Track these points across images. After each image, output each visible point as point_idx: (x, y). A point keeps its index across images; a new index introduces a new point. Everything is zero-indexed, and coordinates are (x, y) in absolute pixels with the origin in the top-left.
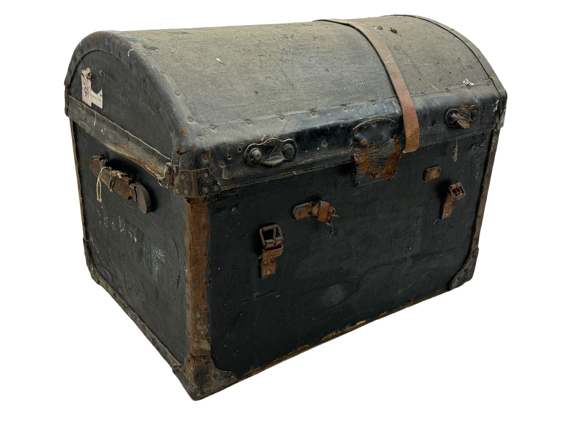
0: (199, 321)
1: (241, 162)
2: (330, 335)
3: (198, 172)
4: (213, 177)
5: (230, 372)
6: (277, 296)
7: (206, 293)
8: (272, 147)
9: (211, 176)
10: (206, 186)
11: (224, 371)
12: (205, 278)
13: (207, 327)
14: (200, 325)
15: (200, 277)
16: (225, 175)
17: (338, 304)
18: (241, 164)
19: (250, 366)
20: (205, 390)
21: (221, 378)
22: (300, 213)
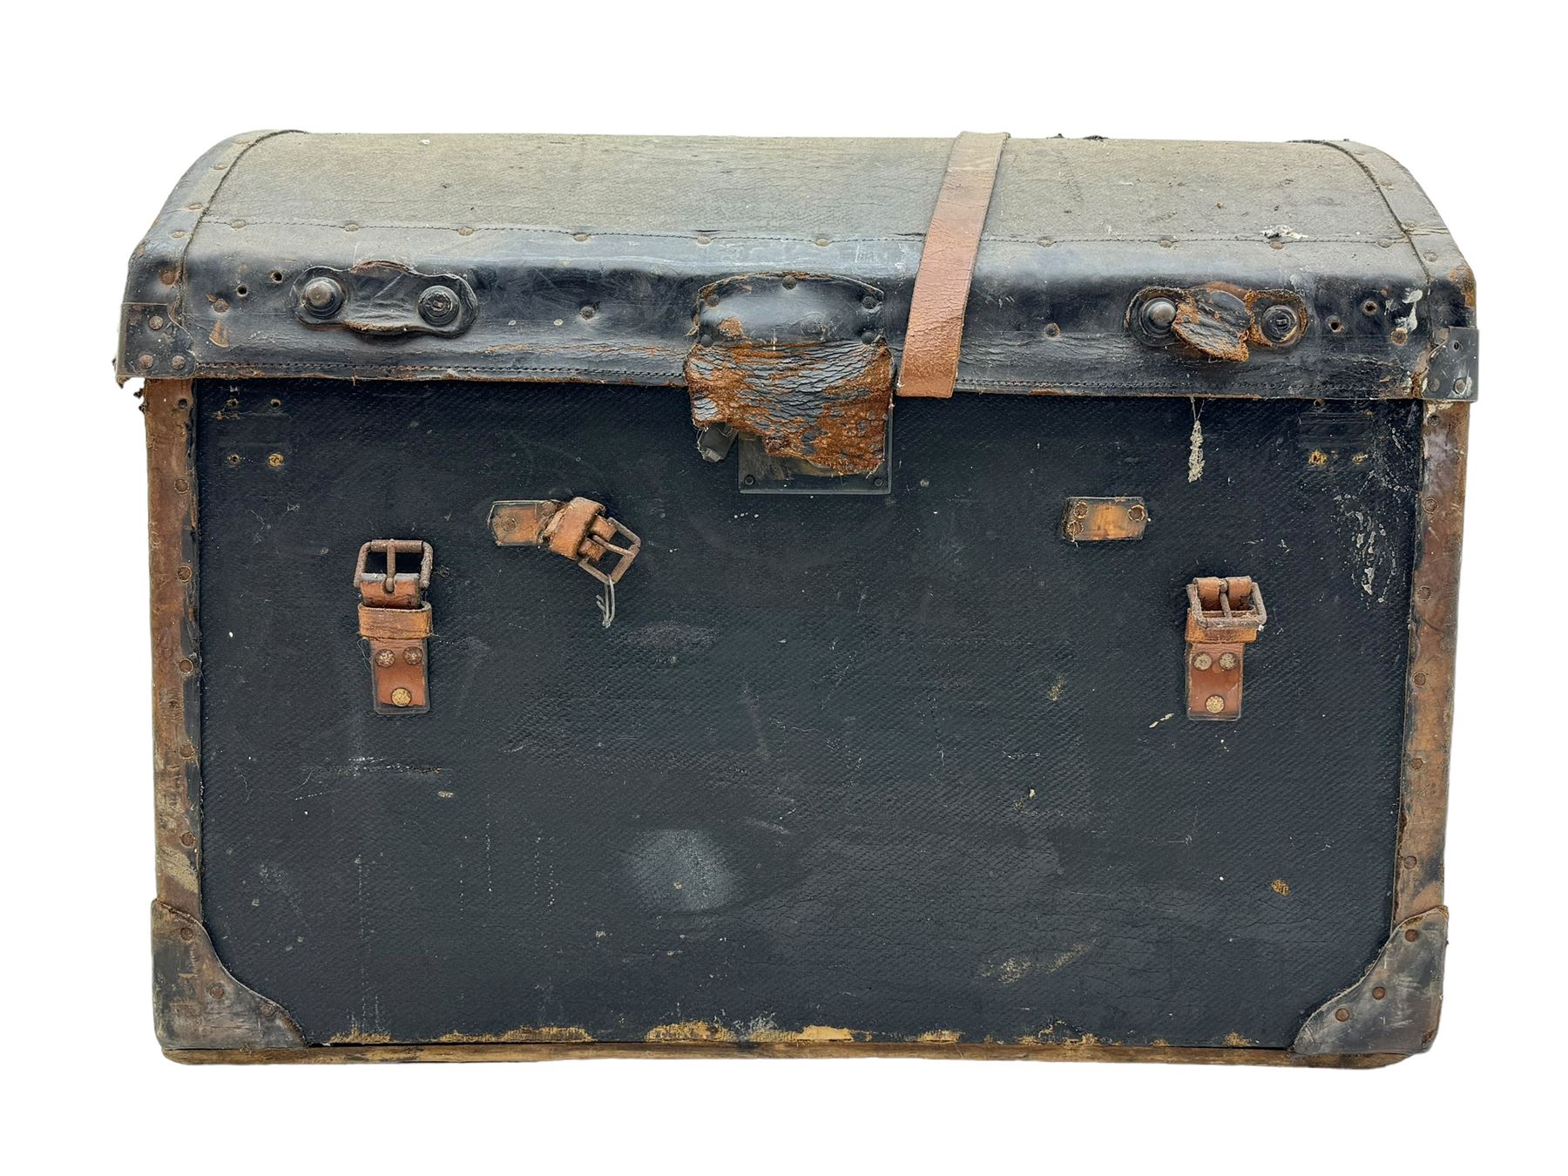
0: (162, 780)
1: (276, 310)
2: (682, 1031)
3: (134, 307)
4: (176, 329)
5: (272, 1002)
6: (443, 794)
7: (181, 695)
8: (381, 283)
9: (172, 326)
10: (151, 350)
11: (251, 991)
12: (179, 647)
13: (187, 811)
14: (165, 796)
15: (164, 641)
16: (221, 334)
17: (704, 913)
18: (276, 315)
19: (350, 1013)
20: (177, 1023)
21: (239, 1008)
22: (511, 526)
